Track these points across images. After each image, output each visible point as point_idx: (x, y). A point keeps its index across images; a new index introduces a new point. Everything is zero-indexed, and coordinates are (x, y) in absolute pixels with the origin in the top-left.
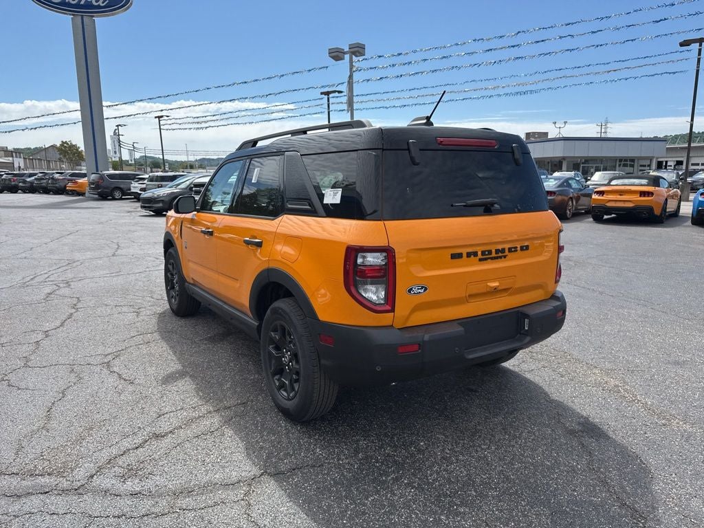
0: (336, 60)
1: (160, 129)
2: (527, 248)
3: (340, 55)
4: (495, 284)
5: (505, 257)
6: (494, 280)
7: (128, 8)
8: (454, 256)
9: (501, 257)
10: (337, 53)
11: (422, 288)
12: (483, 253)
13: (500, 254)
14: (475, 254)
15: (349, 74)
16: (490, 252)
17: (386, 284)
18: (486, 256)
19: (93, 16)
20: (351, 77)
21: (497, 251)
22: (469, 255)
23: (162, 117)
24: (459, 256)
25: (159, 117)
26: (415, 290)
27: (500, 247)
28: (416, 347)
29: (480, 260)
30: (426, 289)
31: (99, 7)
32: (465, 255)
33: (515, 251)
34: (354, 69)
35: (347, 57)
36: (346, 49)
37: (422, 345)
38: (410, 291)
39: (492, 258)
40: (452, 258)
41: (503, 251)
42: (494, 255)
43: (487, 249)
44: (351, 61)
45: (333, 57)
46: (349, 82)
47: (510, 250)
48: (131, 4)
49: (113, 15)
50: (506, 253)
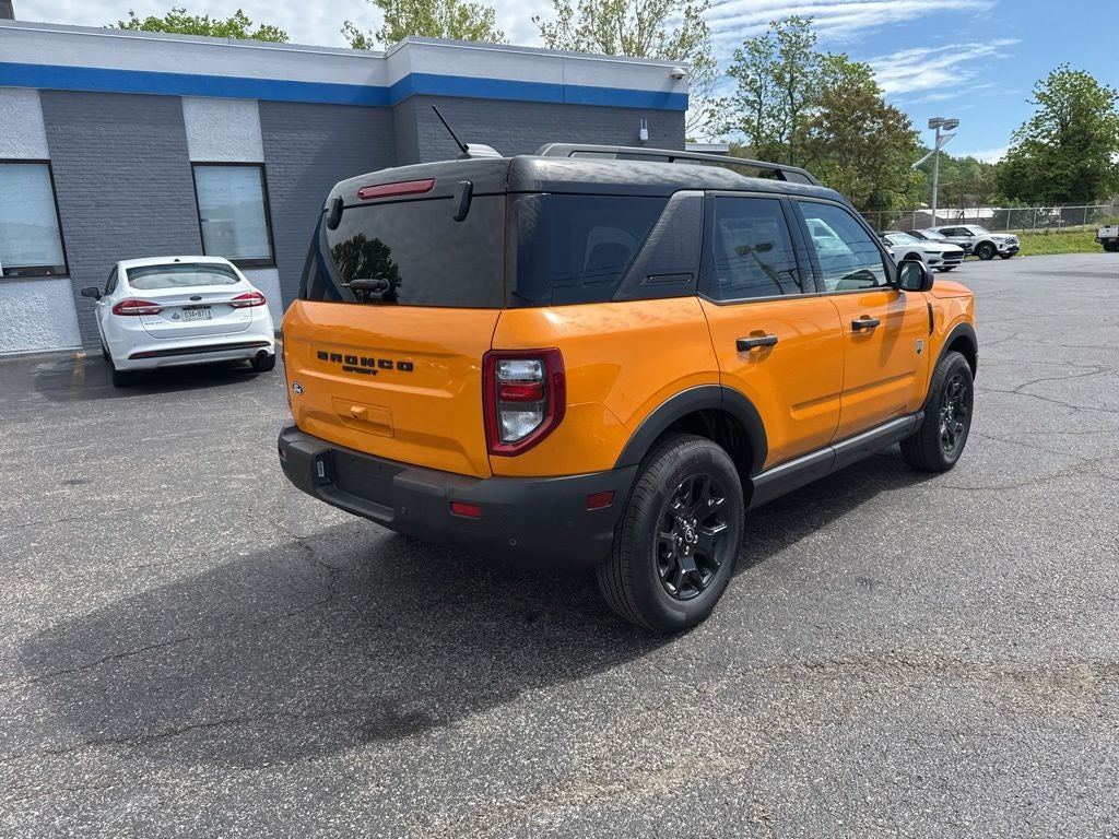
2: (410, 367)
6: (358, 403)
8: (323, 356)
9: (368, 372)
12: (347, 359)
13: (368, 367)
14: (340, 358)
16: (355, 360)
21: (364, 361)
22: (333, 358)
24: (326, 356)
29: (345, 368)
32: (329, 357)
33: (387, 367)
39: (359, 370)
40: (318, 357)
41: (371, 362)
42: (359, 366)
43: (352, 355)
47: (381, 363)
50: (376, 367)
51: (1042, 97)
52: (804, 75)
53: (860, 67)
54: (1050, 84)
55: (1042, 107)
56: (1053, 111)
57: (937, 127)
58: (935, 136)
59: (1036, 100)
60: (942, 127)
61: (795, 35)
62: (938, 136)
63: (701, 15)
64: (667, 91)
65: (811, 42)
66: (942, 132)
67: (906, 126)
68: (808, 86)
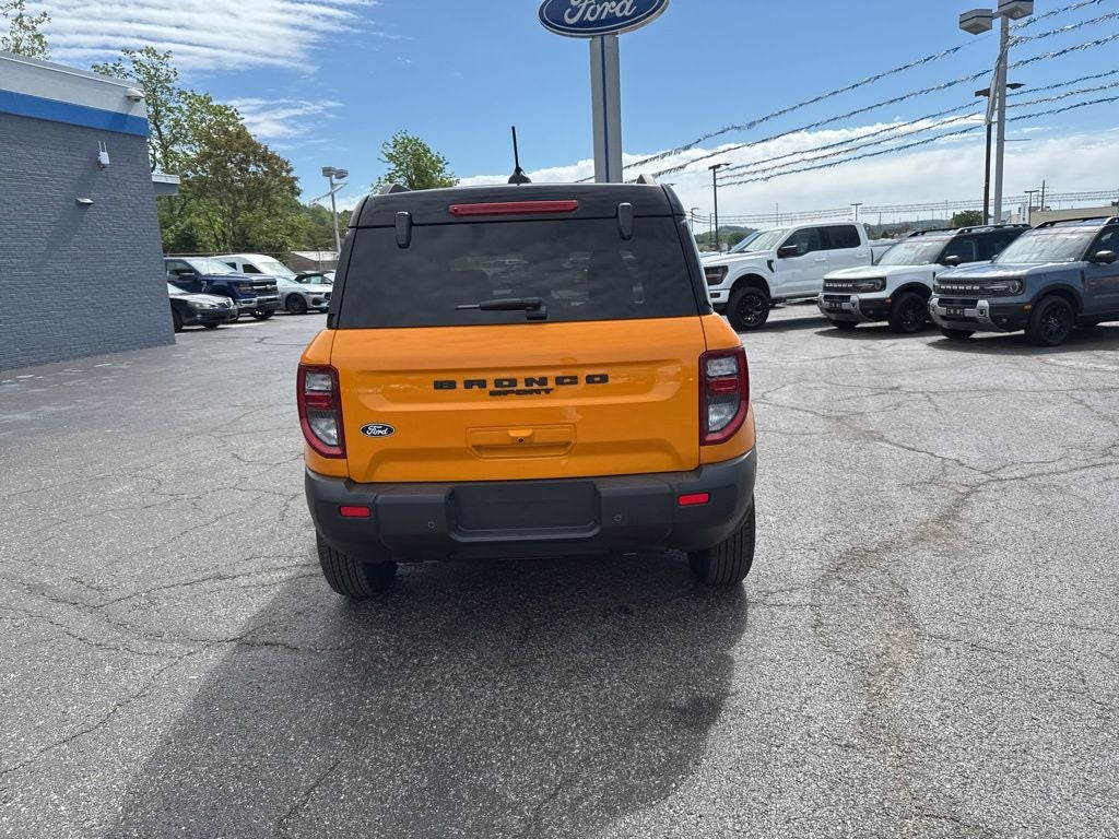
0: (976, 33)
1: (715, 186)
3: (982, 22)
4: (524, 433)
5: (548, 391)
7: (663, 10)
8: (439, 385)
9: (538, 392)
10: (975, 20)
11: (384, 428)
12: (498, 383)
13: (535, 386)
14: (482, 384)
15: (999, 54)
16: (513, 382)
17: (336, 419)
18: (504, 388)
19: (617, 33)
20: (1002, 58)
21: (529, 382)
22: (468, 384)
23: (719, 166)
24: (452, 385)
25: (714, 167)
26: (373, 430)
27: (537, 375)
28: (365, 512)
29: (492, 393)
30: (390, 431)
31: (624, 18)
32: (460, 385)
33: (570, 383)
34: (1011, 42)
35: (997, 23)
36: (995, 10)
37: (374, 508)
38: (365, 430)
39: (518, 392)
40: (436, 388)
41: (543, 381)
42: (521, 386)
44: (1005, 29)
45: (966, 29)
46: (998, 68)
47: (559, 381)
48: (667, 3)
49: (642, 25)
50: (551, 385)
51: (391, 157)
52: (170, 110)
53: (227, 109)
54: (395, 147)
55: (392, 166)
56: (401, 170)
57: (330, 175)
58: (329, 184)
59: (387, 159)
60: (333, 176)
61: (153, 67)
62: (332, 184)
63: (38, 27)
64: (124, 113)
65: (172, 77)
66: (335, 181)
67: (288, 171)
68: (177, 122)
